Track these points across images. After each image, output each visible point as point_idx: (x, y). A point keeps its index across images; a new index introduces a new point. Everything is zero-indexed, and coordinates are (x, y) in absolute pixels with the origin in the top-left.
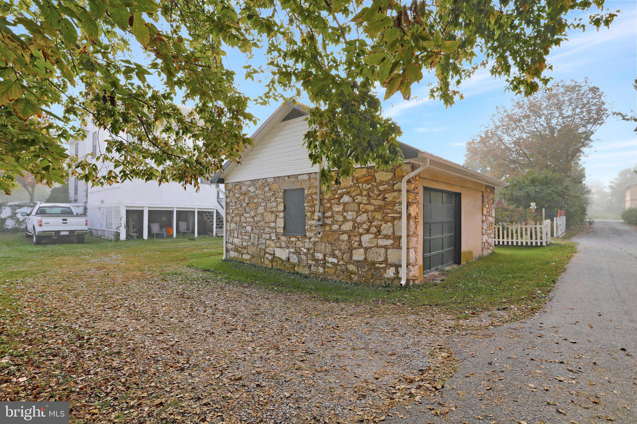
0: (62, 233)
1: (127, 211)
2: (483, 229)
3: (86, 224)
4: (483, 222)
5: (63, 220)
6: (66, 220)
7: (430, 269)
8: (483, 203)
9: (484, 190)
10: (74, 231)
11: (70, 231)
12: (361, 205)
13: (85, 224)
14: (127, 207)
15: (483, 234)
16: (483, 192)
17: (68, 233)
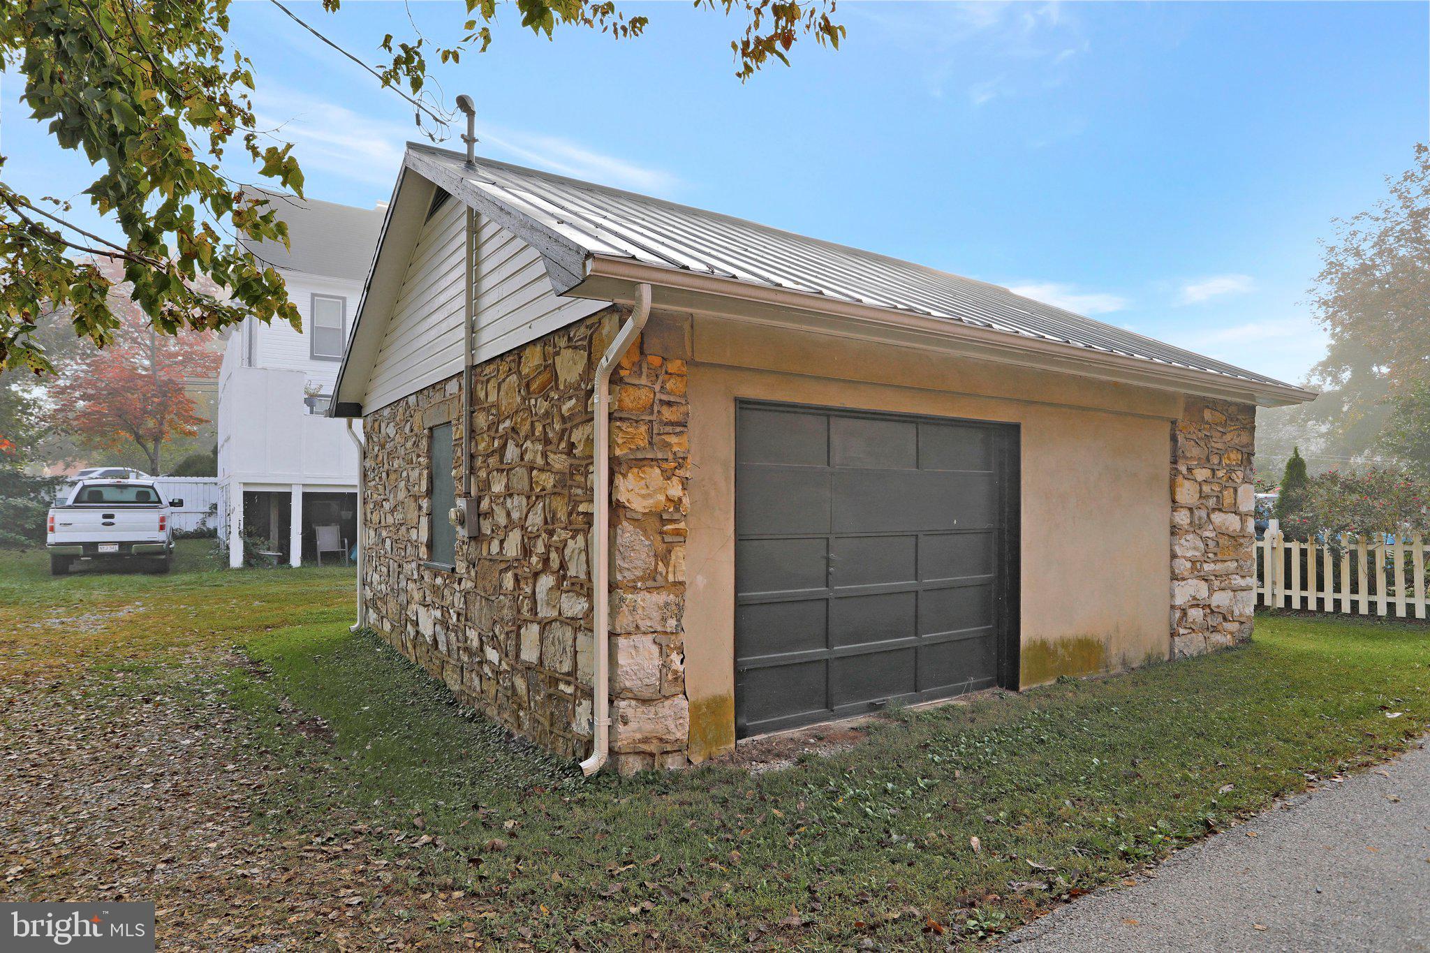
0: (103, 549)
1: (246, 494)
2: (1174, 556)
3: (162, 528)
4: (1174, 530)
5: (105, 516)
6: (112, 516)
7: (828, 705)
8: (1174, 462)
9: (1180, 415)
10: (130, 544)
11: (121, 544)
12: (535, 472)
13: (158, 527)
14: (245, 484)
15: (1174, 577)
16: (1174, 423)
17: (115, 548)
